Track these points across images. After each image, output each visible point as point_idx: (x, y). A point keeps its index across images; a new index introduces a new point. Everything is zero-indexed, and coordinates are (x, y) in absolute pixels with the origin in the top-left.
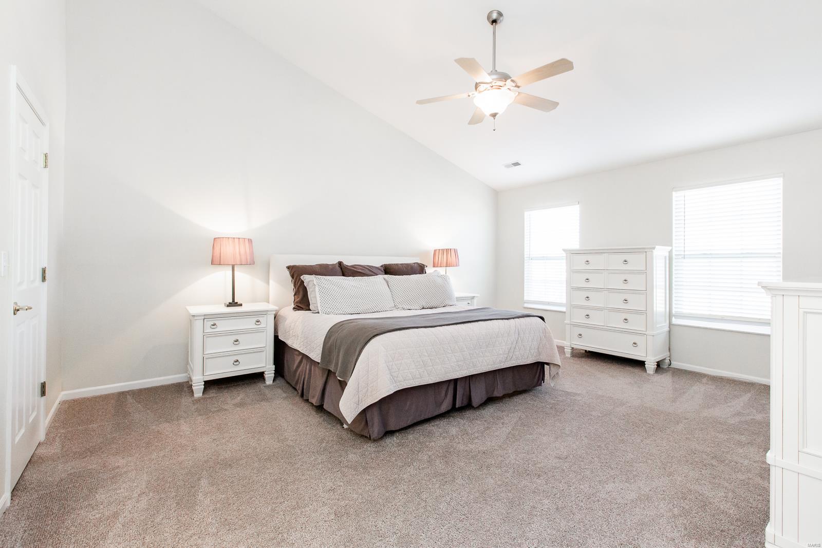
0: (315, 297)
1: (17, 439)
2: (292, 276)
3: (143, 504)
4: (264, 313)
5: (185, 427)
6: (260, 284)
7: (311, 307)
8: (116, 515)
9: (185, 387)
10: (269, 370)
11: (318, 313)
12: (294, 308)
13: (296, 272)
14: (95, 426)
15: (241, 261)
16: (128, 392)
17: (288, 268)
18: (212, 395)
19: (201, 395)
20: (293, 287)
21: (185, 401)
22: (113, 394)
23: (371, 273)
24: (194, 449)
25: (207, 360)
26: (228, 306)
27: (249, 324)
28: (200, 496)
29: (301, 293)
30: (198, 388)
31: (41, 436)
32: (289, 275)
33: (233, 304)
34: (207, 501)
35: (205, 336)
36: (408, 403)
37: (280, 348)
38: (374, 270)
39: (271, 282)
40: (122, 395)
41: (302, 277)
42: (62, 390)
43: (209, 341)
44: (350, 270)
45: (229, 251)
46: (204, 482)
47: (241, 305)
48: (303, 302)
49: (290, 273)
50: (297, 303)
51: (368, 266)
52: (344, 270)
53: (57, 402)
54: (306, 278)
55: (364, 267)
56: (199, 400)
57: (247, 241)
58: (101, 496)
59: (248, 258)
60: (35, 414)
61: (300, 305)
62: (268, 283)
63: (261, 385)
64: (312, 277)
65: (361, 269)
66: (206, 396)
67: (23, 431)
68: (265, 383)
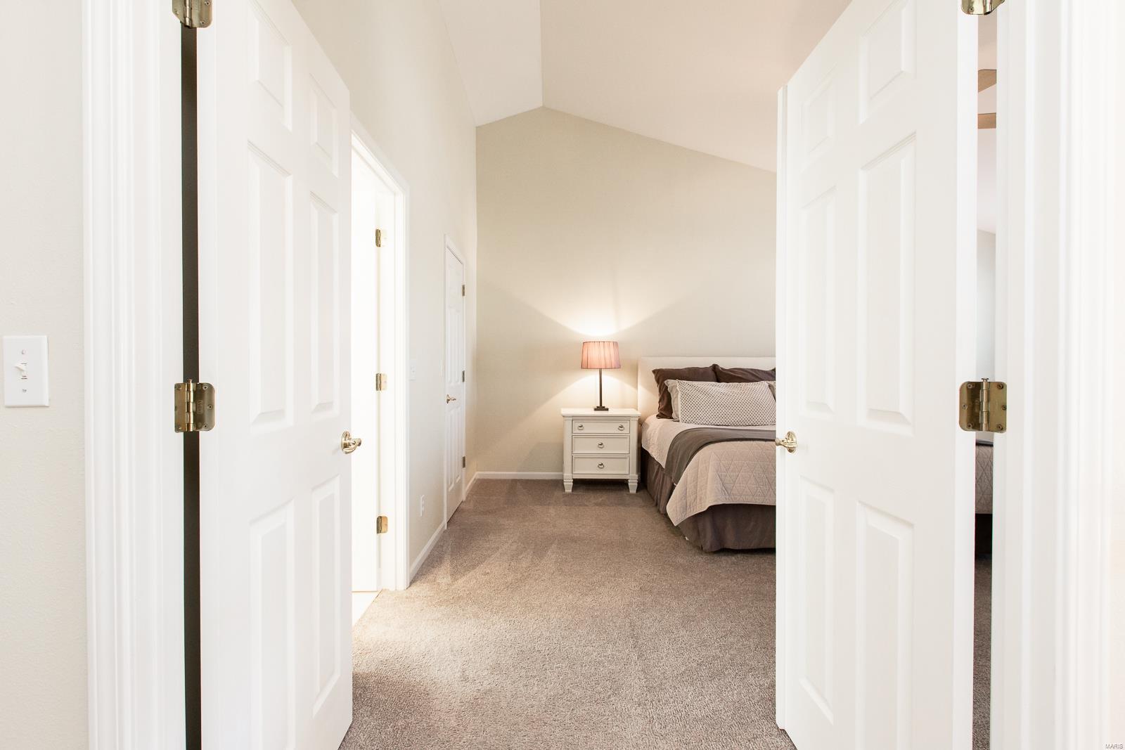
0: (677, 405)
1: (450, 489)
2: (658, 381)
3: (514, 547)
4: (627, 418)
5: (552, 511)
6: (629, 388)
7: (674, 415)
8: (498, 548)
9: (559, 483)
10: (633, 479)
11: (679, 421)
12: (657, 416)
13: (662, 376)
14: (495, 498)
15: (606, 365)
16: (519, 480)
17: (654, 372)
18: (580, 493)
19: (571, 491)
20: (658, 393)
21: (558, 493)
22: (508, 480)
23: (753, 378)
24: (554, 526)
25: (577, 460)
26: (595, 410)
27: (612, 428)
28: (549, 553)
29: (666, 398)
30: (568, 484)
31: (464, 498)
32: (654, 380)
33: (601, 408)
34: (553, 557)
35: (573, 436)
36: (752, 523)
37: (644, 458)
38: (760, 375)
39: (640, 387)
40: (514, 483)
41: (665, 382)
42: (477, 471)
43: (578, 441)
44: (726, 374)
45: (595, 354)
46: (554, 546)
47: (607, 410)
48: (666, 411)
49: (656, 377)
50: (661, 410)
51: (752, 369)
52: (718, 374)
53: (474, 478)
54: (670, 383)
55: (746, 371)
56: (568, 495)
57: (611, 344)
58: (491, 537)
59: (613, 360)
60: (459, 478)
61: (664, 413)
62: (637, 388)
63: (624, 493)
64: (676, 382)
65: (742, 374)
66: (575, 493)
67: (453, 485)
68: (629, 491)
